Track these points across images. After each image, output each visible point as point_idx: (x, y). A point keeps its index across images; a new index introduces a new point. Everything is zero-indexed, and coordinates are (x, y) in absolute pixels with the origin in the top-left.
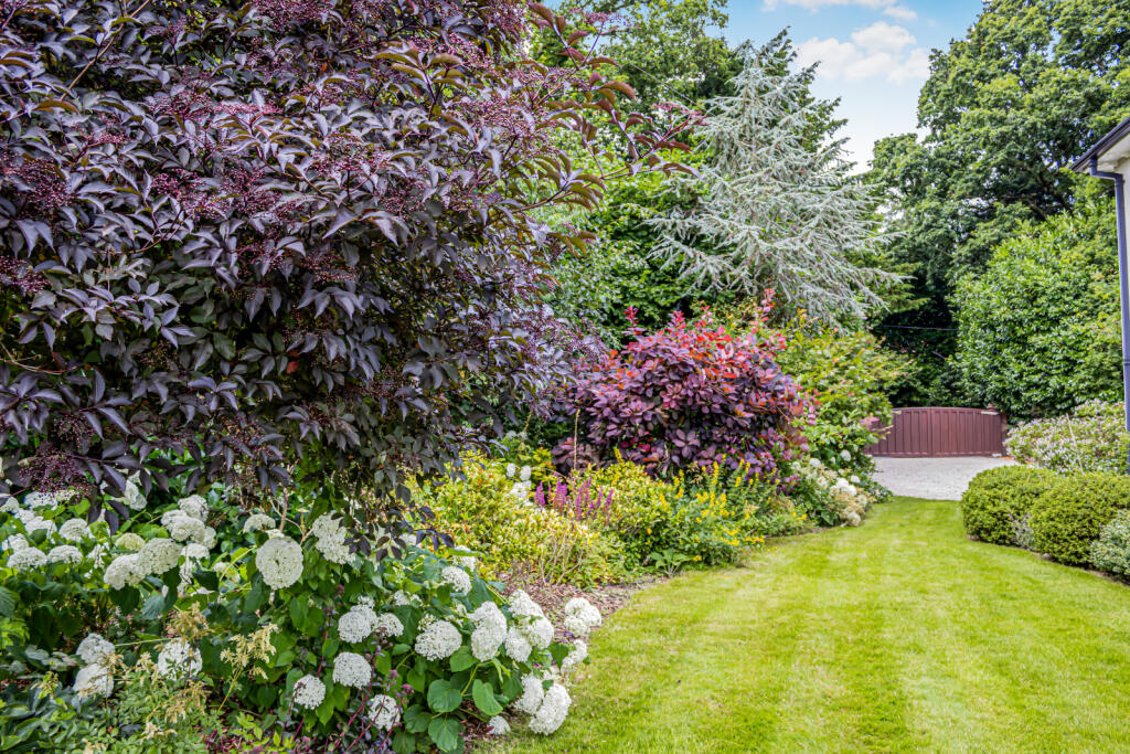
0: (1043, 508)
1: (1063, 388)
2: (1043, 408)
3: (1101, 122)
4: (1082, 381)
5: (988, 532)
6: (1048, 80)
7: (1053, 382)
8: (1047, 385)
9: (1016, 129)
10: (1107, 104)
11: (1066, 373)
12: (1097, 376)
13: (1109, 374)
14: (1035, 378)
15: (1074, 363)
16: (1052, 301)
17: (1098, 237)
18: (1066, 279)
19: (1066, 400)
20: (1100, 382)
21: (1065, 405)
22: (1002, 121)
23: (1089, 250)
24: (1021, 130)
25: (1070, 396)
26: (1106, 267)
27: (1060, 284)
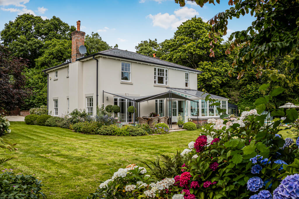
0: (38, 119)
1: (32, 102)
2: (28, 106)
3: (41, 51)
4: (36, 101)
5: (30, 123)
6: (33, 40)
7: (31, 101)
8: (29, 101)
9: (25, 48)
10: (43, 47)
11: (33, 99)
12: (39, 100)
13: (41, 100)
14: (27, 100)
15: (35, 97)
16: (32, 85)
17: (40, 74)
18: (34, 81)
19: (33, 104)
20: (39, 101)
21: (33, 105)
22: (22, 46)
23: (39, 76)
24: (26, 49)
25: (34, 104)
26: (41, 79)
27: (33, 82)
